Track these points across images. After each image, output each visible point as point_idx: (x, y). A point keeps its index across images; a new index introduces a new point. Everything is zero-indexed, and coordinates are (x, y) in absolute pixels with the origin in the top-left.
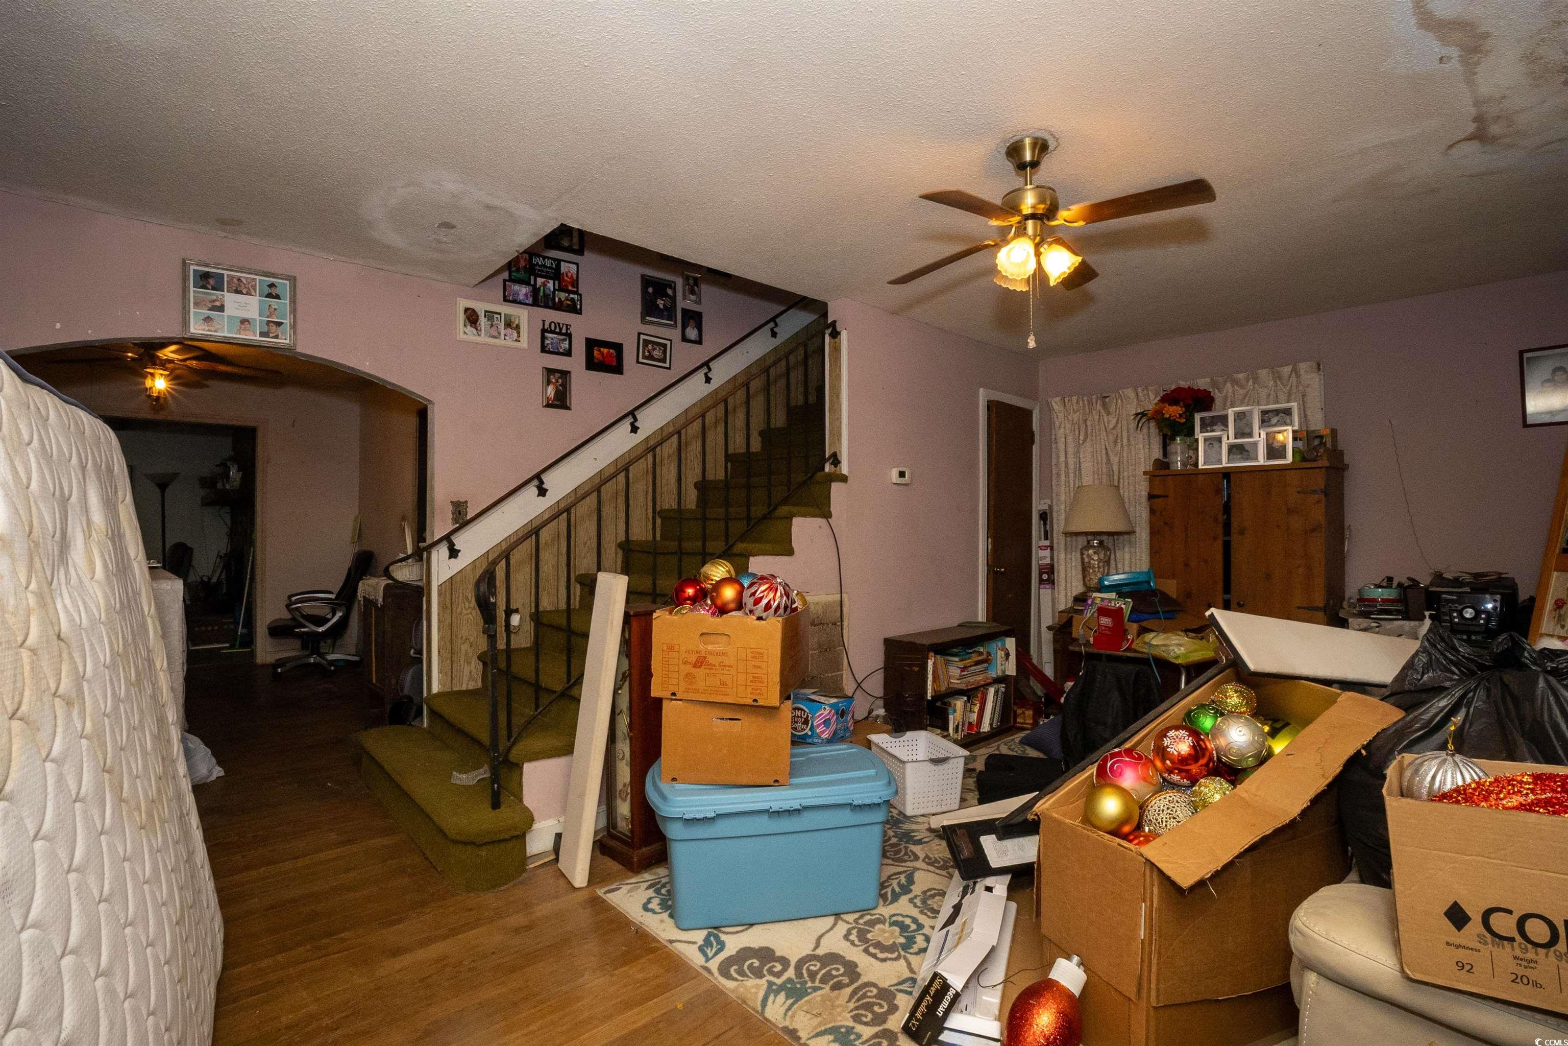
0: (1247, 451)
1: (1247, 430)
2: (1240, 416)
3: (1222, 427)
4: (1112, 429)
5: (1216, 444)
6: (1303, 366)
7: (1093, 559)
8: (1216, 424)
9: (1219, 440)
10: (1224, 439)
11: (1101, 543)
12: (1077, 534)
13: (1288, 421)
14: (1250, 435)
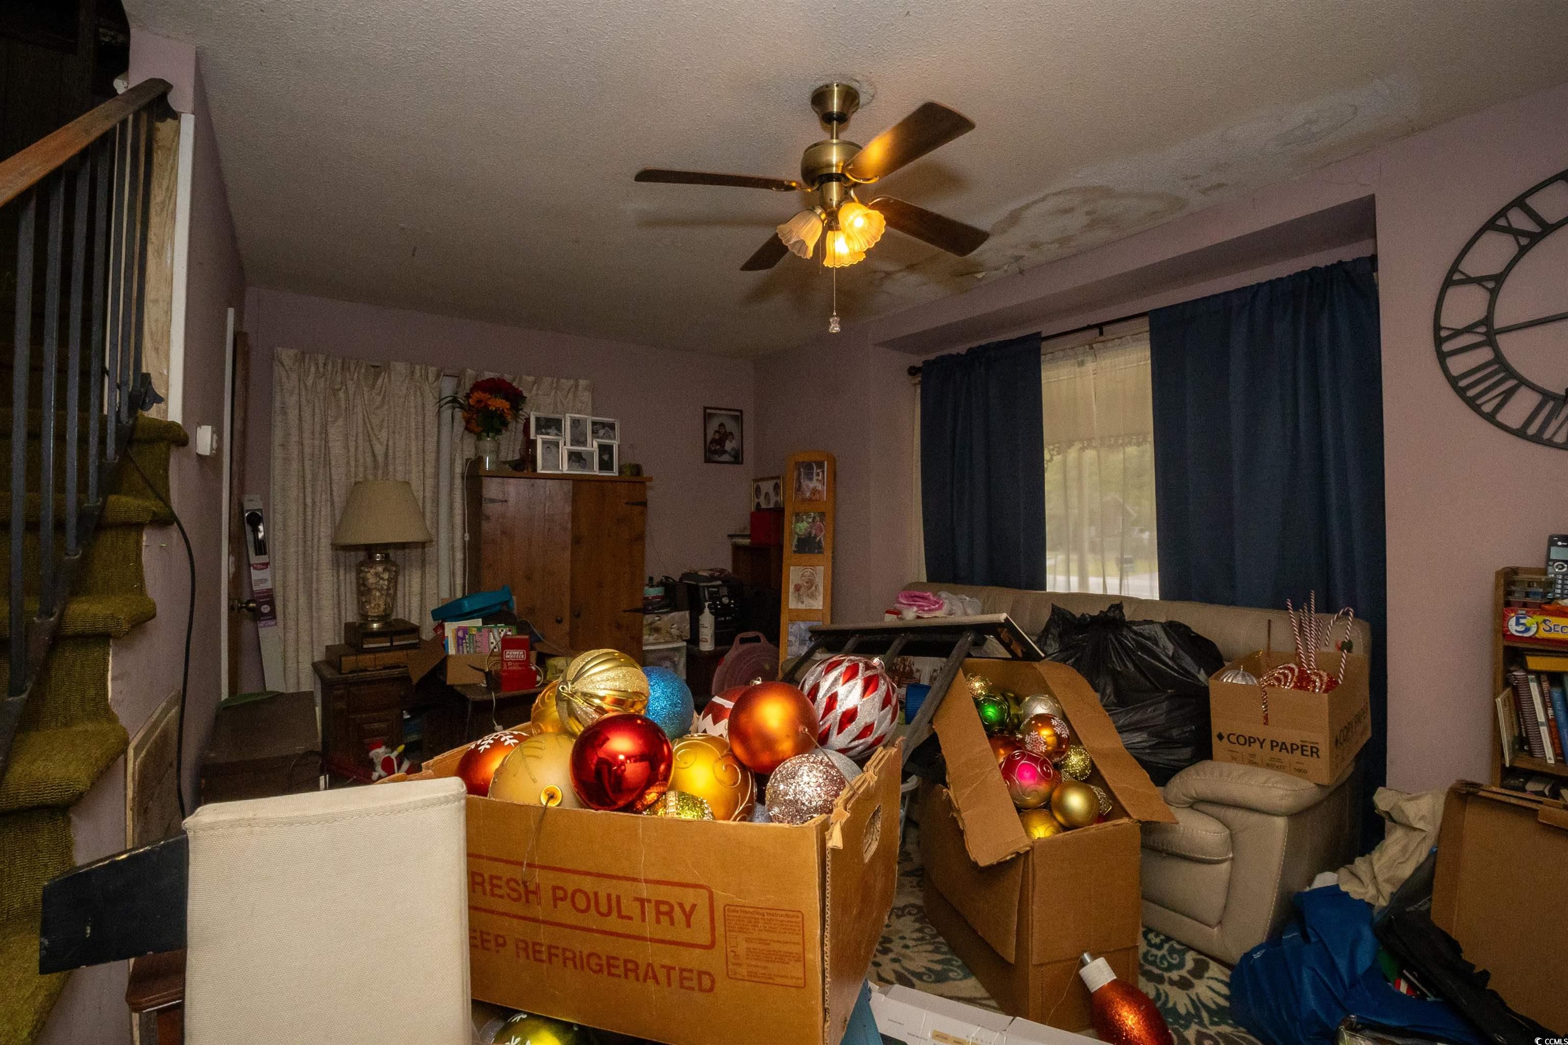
0: (584, 460)
1: (582, 439)
2: (575, 423)
3: (556, 431)
4: (377, 408)
5: (554, 449)
6: (582, 383)
7: (382, 579)
8: (550, 427)
9: (557, 445)
10: (561, 444)
11: (386, 558)
12: (355, 548)
13: (612, 435)
14: (584, 443)
